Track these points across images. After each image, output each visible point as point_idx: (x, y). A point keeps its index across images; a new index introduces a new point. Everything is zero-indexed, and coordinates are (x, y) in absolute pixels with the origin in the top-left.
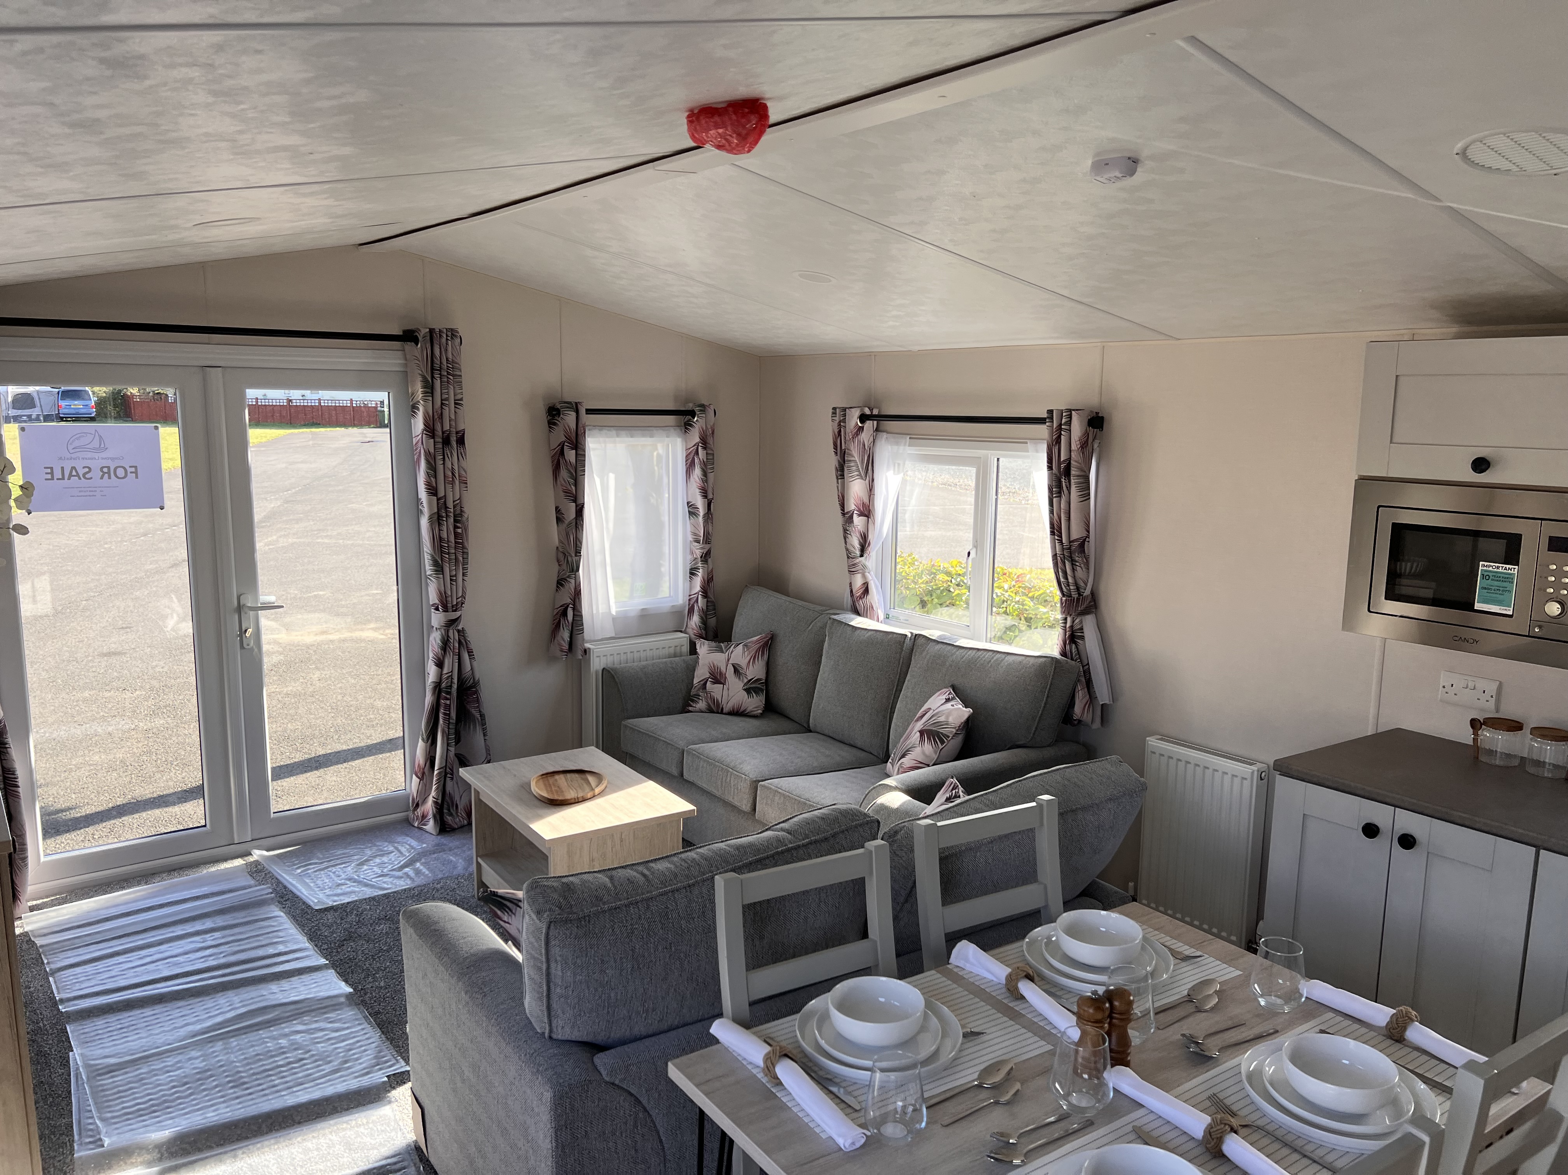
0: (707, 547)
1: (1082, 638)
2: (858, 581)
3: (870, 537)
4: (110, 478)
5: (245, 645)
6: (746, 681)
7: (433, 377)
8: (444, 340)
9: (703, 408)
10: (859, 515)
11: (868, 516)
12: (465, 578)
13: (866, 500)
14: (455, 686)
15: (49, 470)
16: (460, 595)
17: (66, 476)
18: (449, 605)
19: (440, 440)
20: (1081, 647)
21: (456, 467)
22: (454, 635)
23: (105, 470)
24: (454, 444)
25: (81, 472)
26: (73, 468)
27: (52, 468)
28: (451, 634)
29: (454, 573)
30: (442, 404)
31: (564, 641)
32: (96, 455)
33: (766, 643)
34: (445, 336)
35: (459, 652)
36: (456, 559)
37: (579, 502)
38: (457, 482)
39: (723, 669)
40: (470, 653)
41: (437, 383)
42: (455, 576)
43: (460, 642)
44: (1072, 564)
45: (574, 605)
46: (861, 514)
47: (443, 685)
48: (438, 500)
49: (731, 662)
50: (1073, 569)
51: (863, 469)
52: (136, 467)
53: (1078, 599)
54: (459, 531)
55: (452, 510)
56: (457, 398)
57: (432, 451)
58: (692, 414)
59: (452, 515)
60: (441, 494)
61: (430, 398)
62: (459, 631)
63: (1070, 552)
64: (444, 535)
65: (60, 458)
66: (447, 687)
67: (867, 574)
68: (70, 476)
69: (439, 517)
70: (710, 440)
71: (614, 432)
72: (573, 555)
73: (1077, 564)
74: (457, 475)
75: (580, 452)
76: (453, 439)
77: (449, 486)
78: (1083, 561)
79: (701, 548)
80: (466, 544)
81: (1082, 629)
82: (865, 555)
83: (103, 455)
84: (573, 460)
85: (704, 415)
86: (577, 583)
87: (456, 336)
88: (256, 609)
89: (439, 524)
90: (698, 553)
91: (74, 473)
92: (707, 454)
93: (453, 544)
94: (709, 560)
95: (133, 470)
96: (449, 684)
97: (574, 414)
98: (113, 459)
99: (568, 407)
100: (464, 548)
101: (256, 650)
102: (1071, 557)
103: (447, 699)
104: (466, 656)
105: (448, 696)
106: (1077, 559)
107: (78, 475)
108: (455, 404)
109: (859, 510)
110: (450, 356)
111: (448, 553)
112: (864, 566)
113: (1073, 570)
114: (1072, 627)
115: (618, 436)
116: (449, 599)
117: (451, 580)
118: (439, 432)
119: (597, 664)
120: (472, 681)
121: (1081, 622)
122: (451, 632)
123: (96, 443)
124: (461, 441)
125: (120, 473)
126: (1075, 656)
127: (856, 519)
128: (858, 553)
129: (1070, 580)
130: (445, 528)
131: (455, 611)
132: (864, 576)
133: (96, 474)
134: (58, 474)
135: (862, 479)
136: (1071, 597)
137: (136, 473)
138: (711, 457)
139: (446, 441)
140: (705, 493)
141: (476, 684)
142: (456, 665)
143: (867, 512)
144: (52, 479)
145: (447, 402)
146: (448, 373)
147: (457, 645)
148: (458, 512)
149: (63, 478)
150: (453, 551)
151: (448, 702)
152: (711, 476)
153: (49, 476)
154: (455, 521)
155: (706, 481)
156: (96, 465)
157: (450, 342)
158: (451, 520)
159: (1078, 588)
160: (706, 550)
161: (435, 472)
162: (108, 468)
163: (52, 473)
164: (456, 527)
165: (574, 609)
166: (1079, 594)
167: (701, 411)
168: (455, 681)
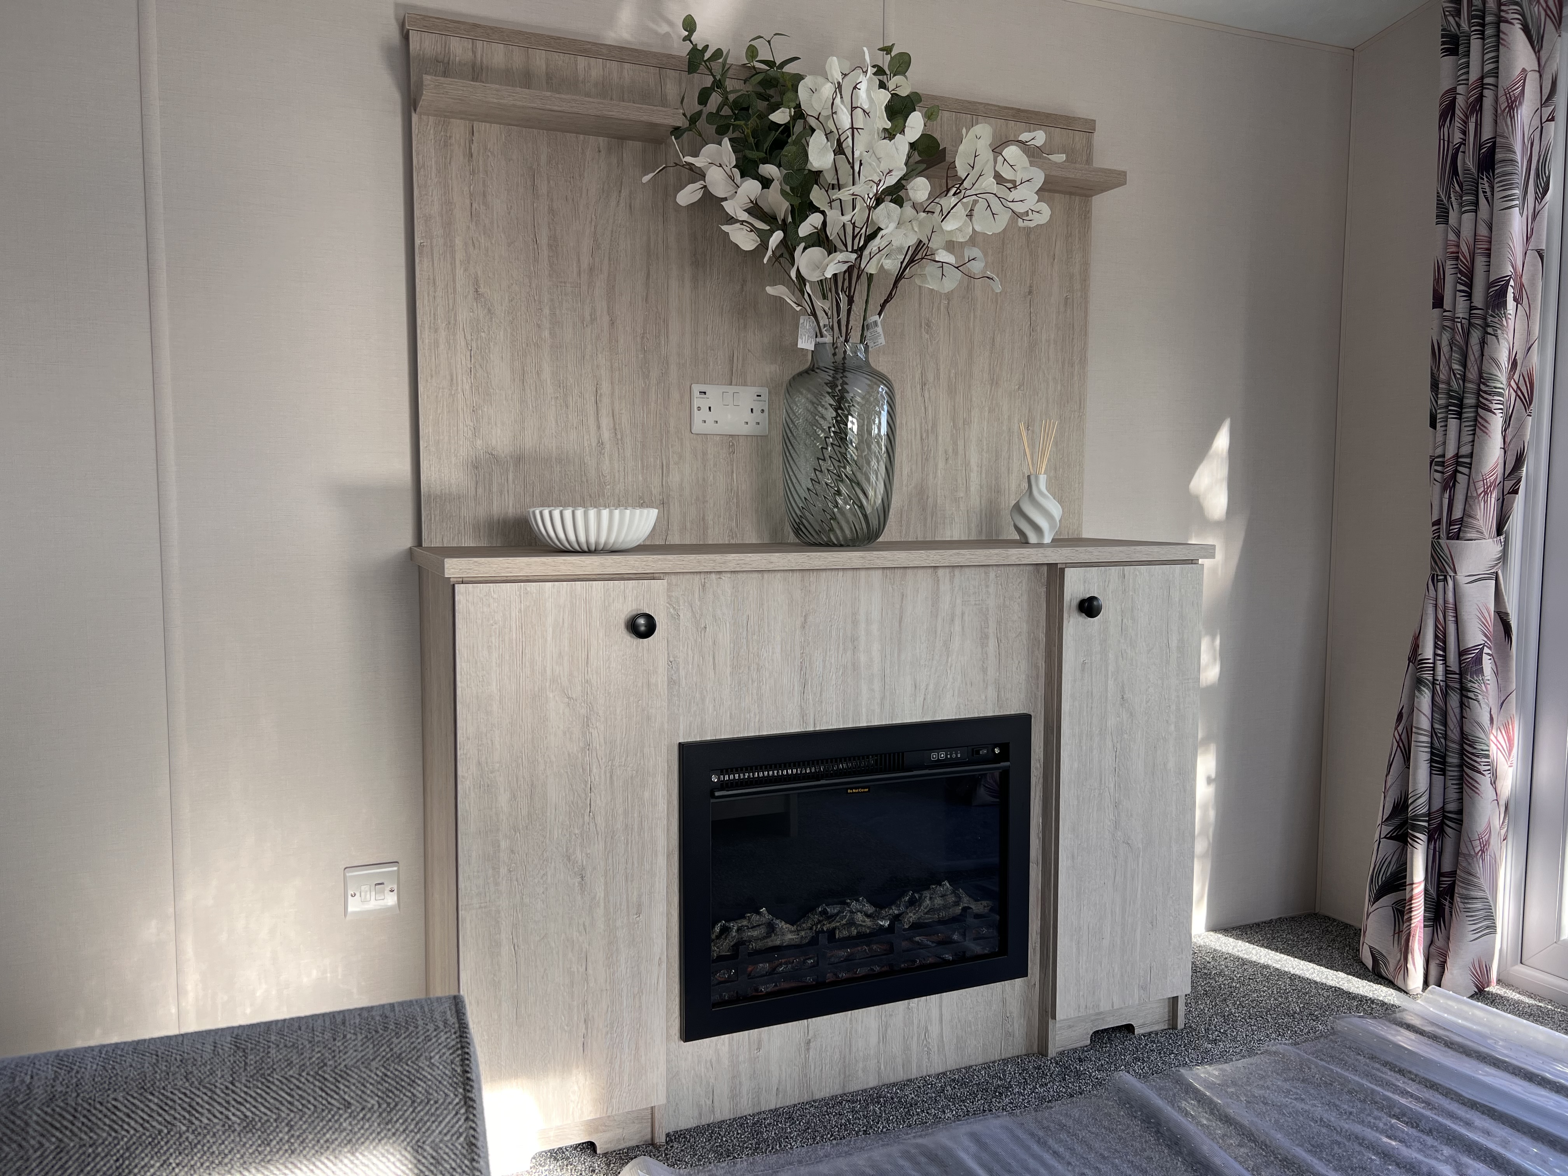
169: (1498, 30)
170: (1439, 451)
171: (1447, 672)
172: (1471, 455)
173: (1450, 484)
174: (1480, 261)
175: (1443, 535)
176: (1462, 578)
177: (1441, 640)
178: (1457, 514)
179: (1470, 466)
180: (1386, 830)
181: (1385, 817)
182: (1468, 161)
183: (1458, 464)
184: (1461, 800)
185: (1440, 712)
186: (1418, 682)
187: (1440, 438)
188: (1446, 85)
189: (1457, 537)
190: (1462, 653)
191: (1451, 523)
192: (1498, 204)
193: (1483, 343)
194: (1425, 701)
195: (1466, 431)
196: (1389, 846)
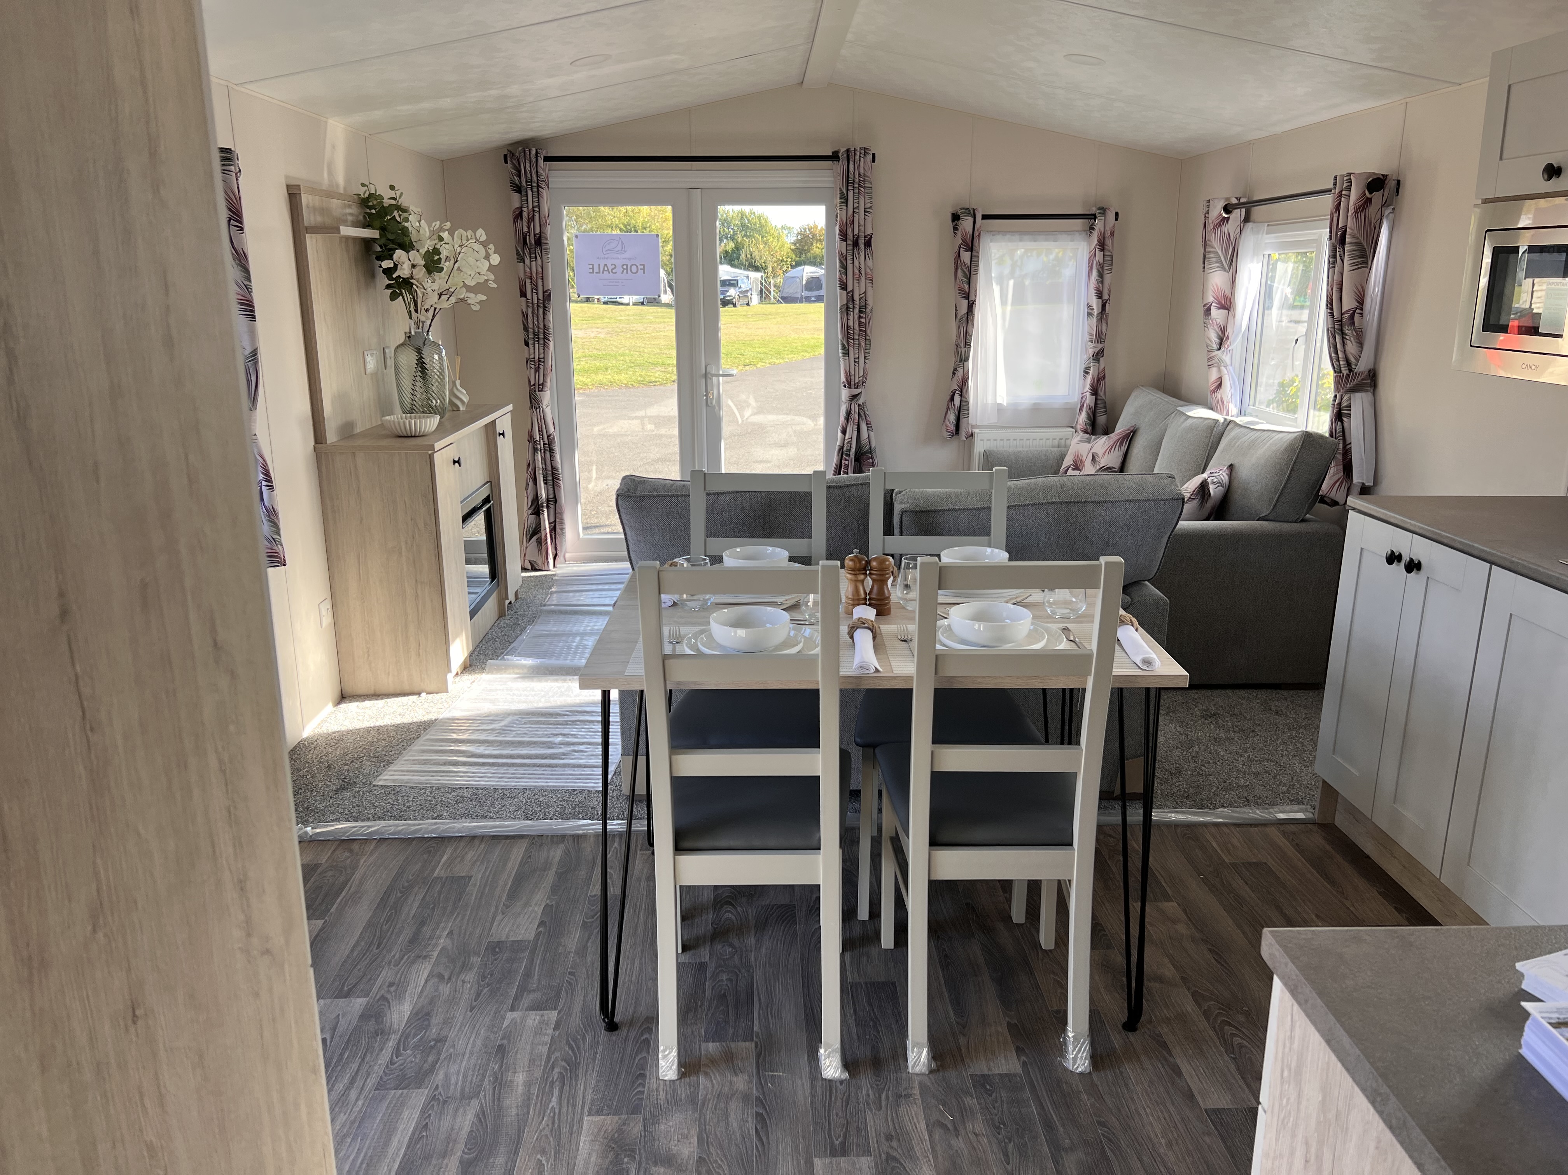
0: (1100, 346)
1: (1349, 416)
2: (1214, 375)
3: (1229, 330)
4: (627, 273)
5: (709, 404)
6: (1098, 467)
7: (848, 190)
8: (857, 157)
9: (1103, 211)
10: (1219, 308)
11: (1228, 309)
12: (866, 361)
13: (1228, 293)
14: (853, 450)
15: (591, 266)
16: (861, 374)
17: (601, 271)
18: (853, 383)
19: (851, 243)
20: (1346, 425)
21: (863, 266)
22: (855, 408)
23: (625, 267)
24: (862, 246)
25: (610, 268)
26: (606, 265)
27: (593, 265)
28: (853, 408)
29: (857, 356)
30: (854, 212)
31: (950, 422)
32: (619, 256)
33: (1127, 436)
34: (858, 154)
35: (859, 423)
36: (859, 344)
37: (972, 298)
38: (863, 278)
39: (1084, 458)
40: (868, 424)
41: (851, 194)
42: (858, 358)
43: (859, 415)
44: (1343, 338)
45: (961, 392)
46: (1222, 307)
47: (845, 449)
48: (847, 293)
49: (1092, 451)
50: (1344, 342)
51: (1226, 262)
52: (644, 265)
53: (1348, 376)
54: (863, 320)
55: (858, 303)
56: (866, 206)
57: (844, 252)
58: (1094, 217)
59: (857, 307)
60: (850, 288)
61: (845, 208)
62: (859, 405)
63: (1341, 325)
64: (851, 323)
65: (598, 258)
66: (847, 450)
67: (1223, 368)
68: (604, 270)
69: (848, 308)
70: (1108, 242)
71: (1017, 237)
72: (963, 347)
73: (1347, 337)
74: (863, 273)
75: (974, 254)
76: (862, 241)
77: (856, 282)
78: (1353, 335)
79: (1094, 347)
80: (868, 332)
81: (1350, 407)
82: (1222, 349)
83: (623, 256)
84: (968, 261)
85: (1103, 218)
86: (965, 372)
87: (868, 153)
88: (718, 375)
89: (847, 314)
90: (1091, 352)
91: (606, 269)
92: (1104, 255)
93: (857, 331)
94: (1101, 359)
95: (642, 267)
96: (849, 448)
97: (971, 219)
98: (630, 259)
99: (965, 213)
100: (866, 335)
101: (717, 408)
102: (1342, 330)
103: (846, 460)
104: (864, 427)
105: (847, 458)
106: (1347, 332)
107: (608, 270)
108: (865, 211)
109: (1219, 303)
110: (862, 171)
111: (853, 339)
112: (1221, 360)
113: (1344, 344)
114: (1340, 404)
115: (1021, 240)
116: (852, 378)
117: (855, 362)
118: (850, 236)
119: (980, 446)
120: (868, 447)
121: (1350, 399)
122: (853, 405)
123: (619, 248)
124: (868, 244)
125: (634, 269)
126: (1339, 432)
127: (1214, 311)
128: (1215, 346)
129: (1340, 355)
130: (851, 317)
131: (857, 388)
132: (1219, 371)
133: (619, 269)
134: (596, 269)
135: (1225, 270)
136: (1341, 372)
137: (644, 269)
138: (1109, 258)
139: (856, 244)
140: (1100, 295)
141: (871, 451)
142: (855, 433)
143: (1227, 305)
144: (593, 272)
145: (857, 211)
146: (860, 186)
147: (857, 416)
148: (863, 304)
149: (599, 272)
150: (857, 337)
151: (847, 463)
152: (1108, 278)
153: (591, 271)
154: (860, 312)
155: (1102, 283)
156: (618, 263)
157: (862, 159)
158: (857, 311)
159: (1349, 364)
160: (1098, 349)
161: (846, 270)
162: (627, 265)
163: (593, 268)
164: (860, 317)
165: (961, 396)
166: (1350, 370)
167: (1100, 213)
168: (854, 446)
169: (538, 190)
170: (532, 356)
171: (544, 444)
172: (544, 358)
173: (537, 370)
174: (540, 281)
175: (537, 390)
176: (544, 407)
177: (541, 431)
178: (541, 382)
179: (544, 362)
180: (530, 511)
181: (529, 506)
182: (531, 240)
183: (539, 361)
184: (554, 493)
185: (544, 460)
186: (535, 450)
187: (532, 351)
188: (517, 205)
189: (542, 391)
190: (548, 436)
191: (539, 385)
192: (544, 257)
193: (544, 314)
194: (539, 456)
195: (541, 348)
196: (532, 517)
